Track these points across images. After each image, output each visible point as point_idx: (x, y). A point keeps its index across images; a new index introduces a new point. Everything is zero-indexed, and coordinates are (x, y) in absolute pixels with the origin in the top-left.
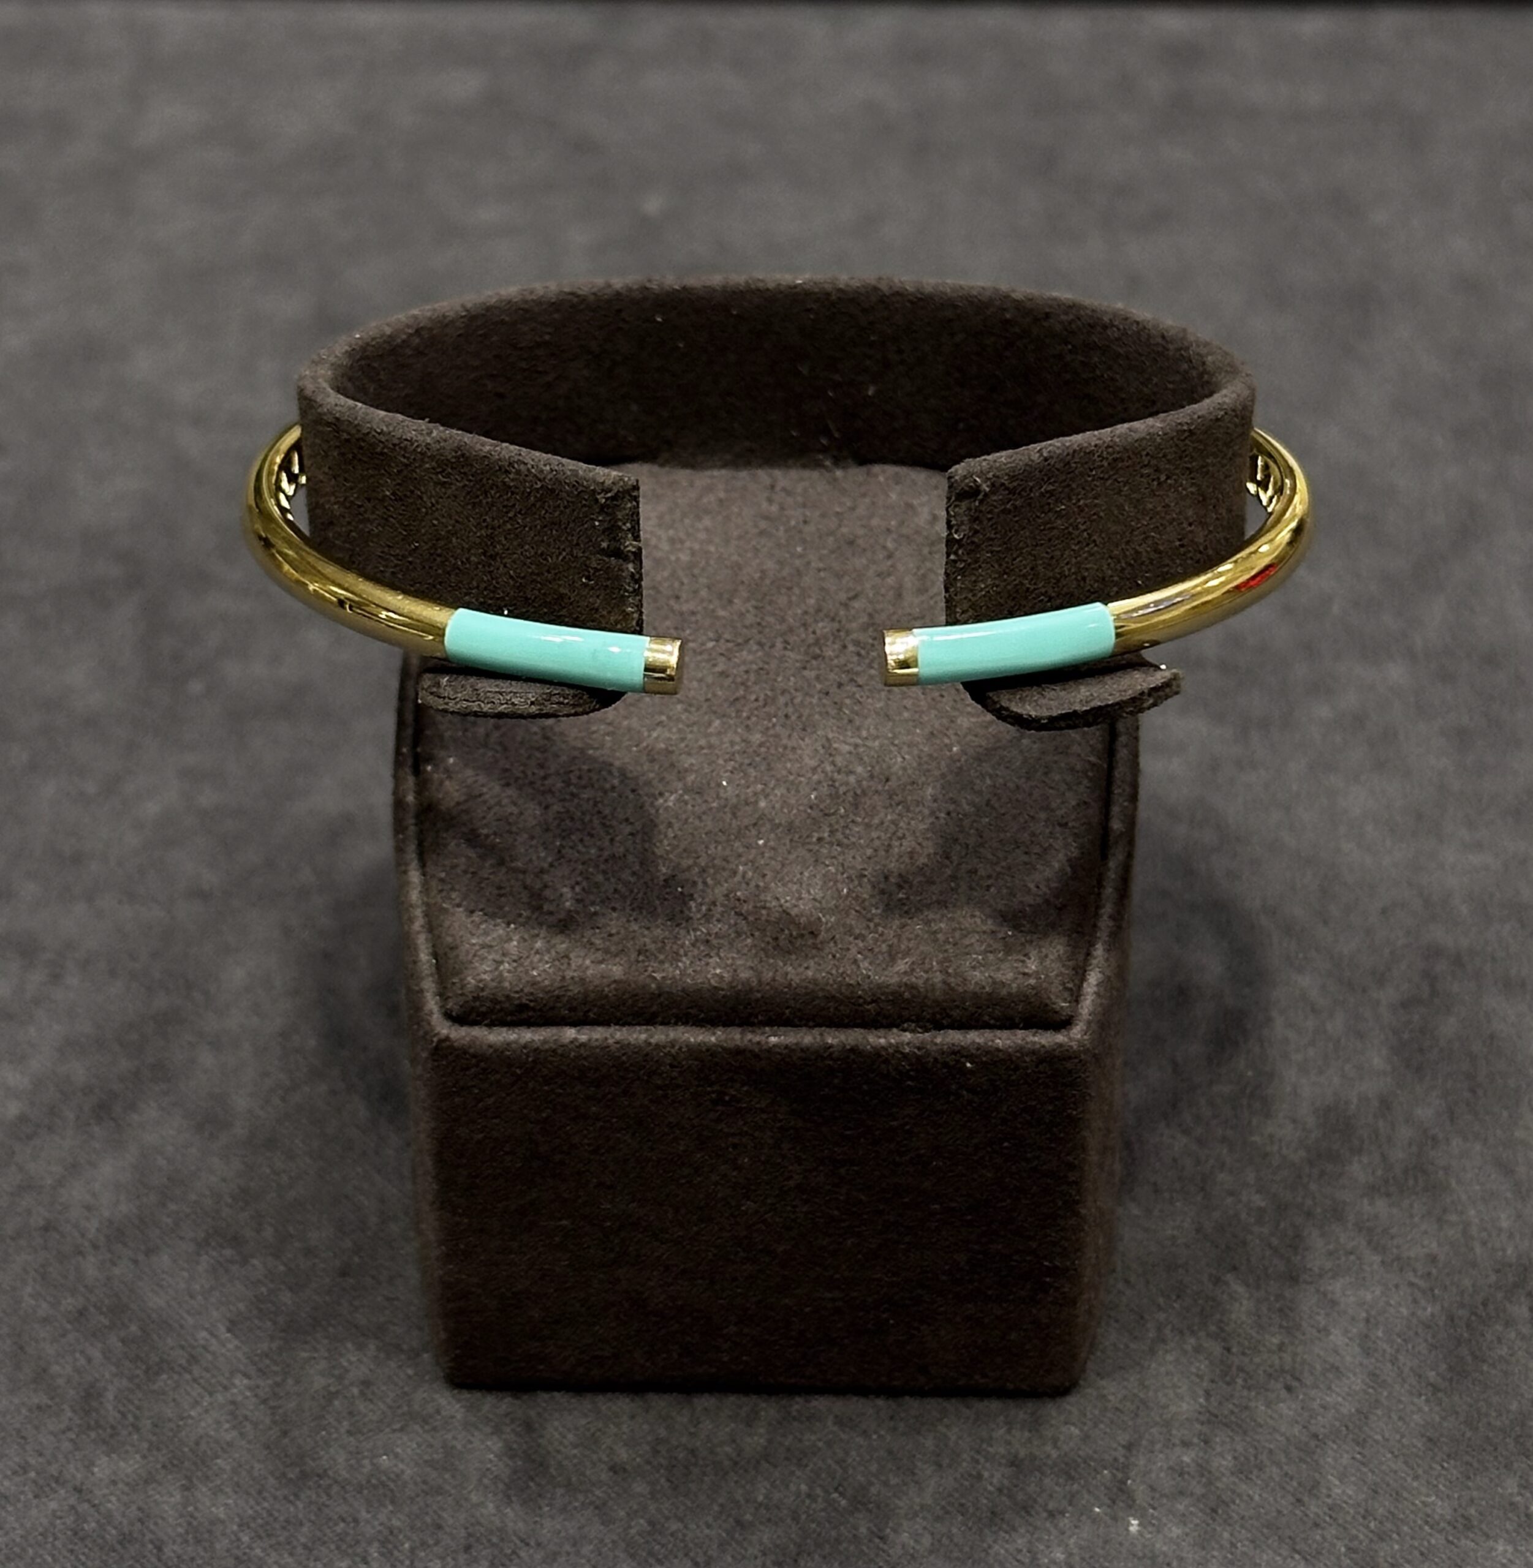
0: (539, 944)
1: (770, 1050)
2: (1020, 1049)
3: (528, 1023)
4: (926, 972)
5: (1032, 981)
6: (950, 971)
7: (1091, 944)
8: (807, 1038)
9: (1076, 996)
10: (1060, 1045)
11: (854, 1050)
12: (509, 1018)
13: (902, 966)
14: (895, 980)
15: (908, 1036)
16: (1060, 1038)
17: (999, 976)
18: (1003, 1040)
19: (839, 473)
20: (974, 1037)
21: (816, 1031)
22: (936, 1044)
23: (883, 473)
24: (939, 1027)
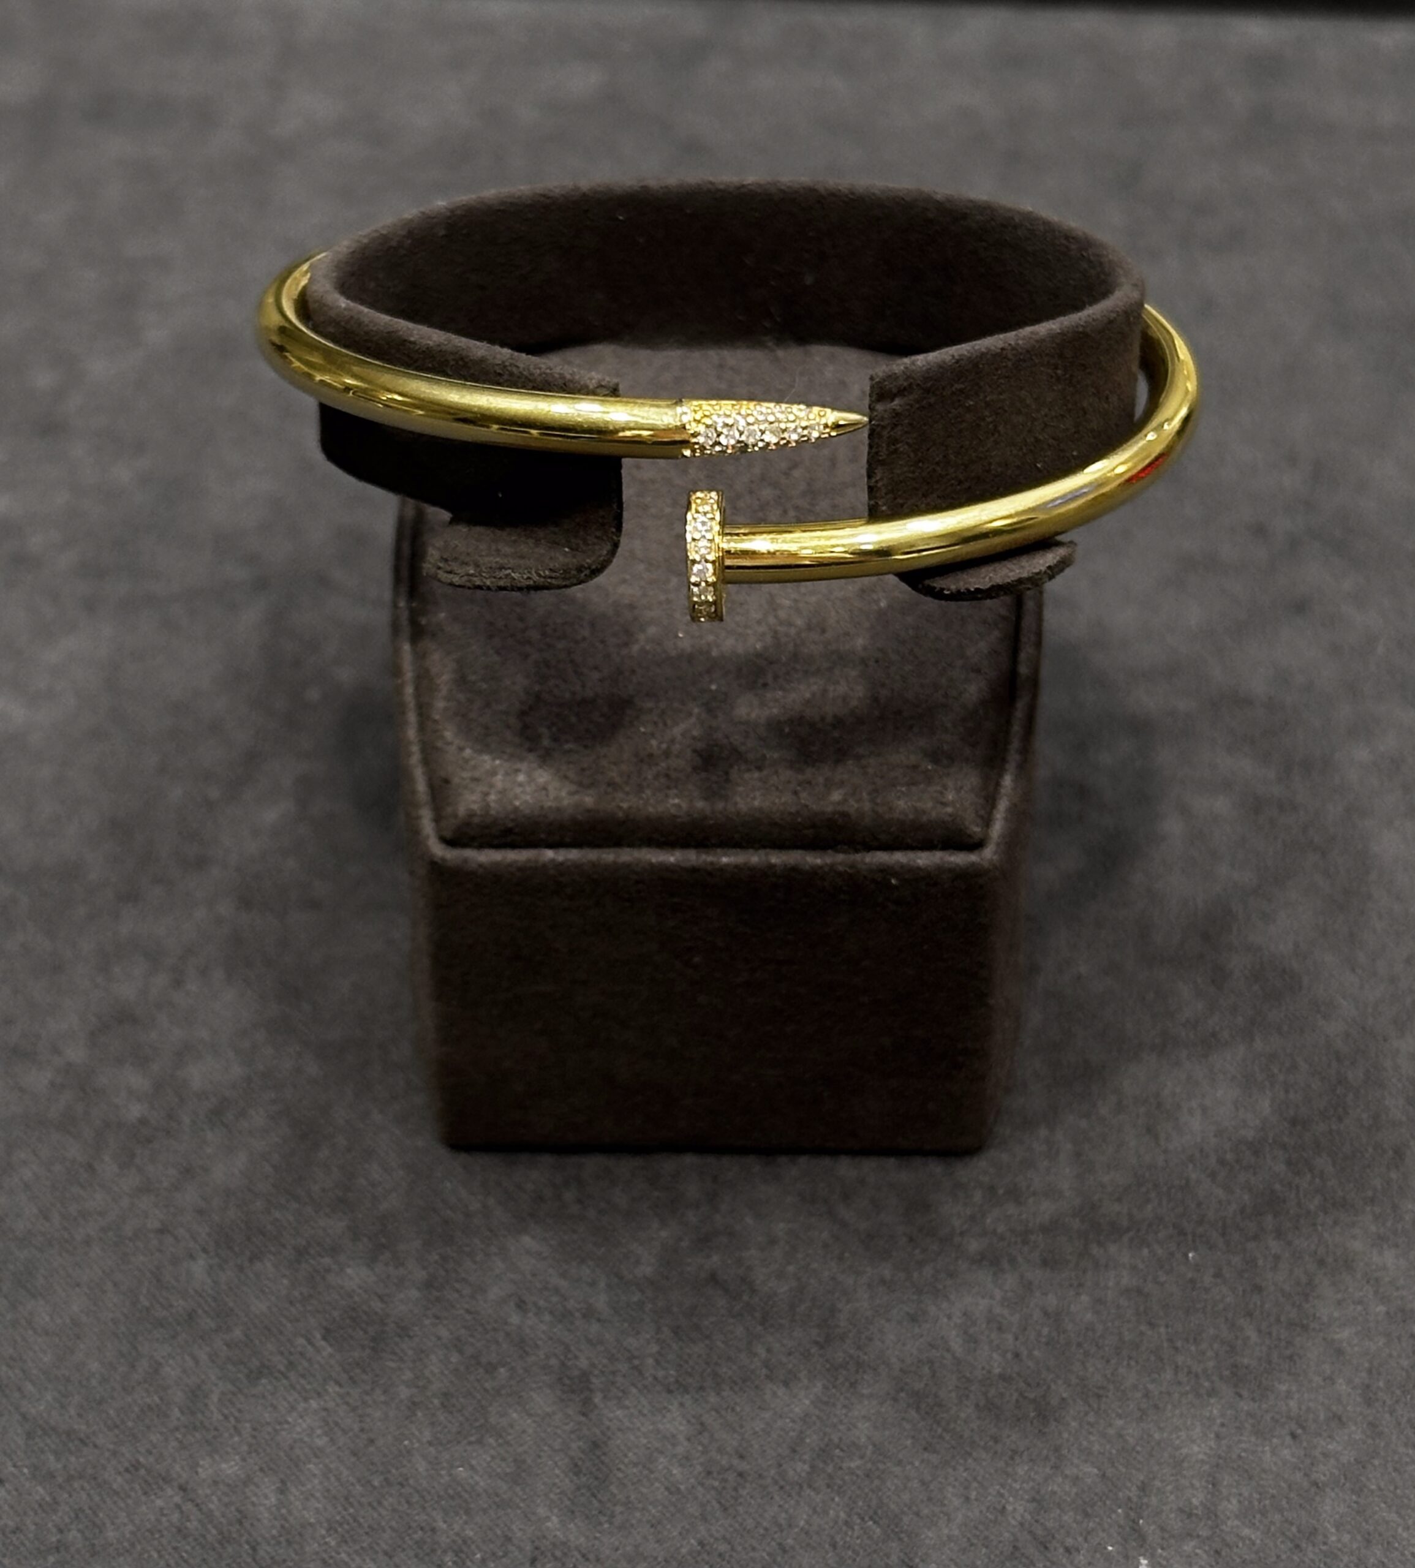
0: (521, 778)
1: (722, 869)
2: (940, 869)
3: (513, 846)
4: (858, 801)
5: (949, 810)
6: (879, 801)
7: (1000, 776)
8: (755, 858)
9: (988, 822)
10: (973, 864)
11: (795, 869)
12: (496, 842)
13: (836, 796)
14: (830, 809)
15: (840, 857)
16: (973, 858)
17: (918, 805)
18: (924, 859)
19: (780, 353)
20: (900, 858)
21: (762, 852)
22: (866, 864)
23: (820, 353)
24: (869, 848)
